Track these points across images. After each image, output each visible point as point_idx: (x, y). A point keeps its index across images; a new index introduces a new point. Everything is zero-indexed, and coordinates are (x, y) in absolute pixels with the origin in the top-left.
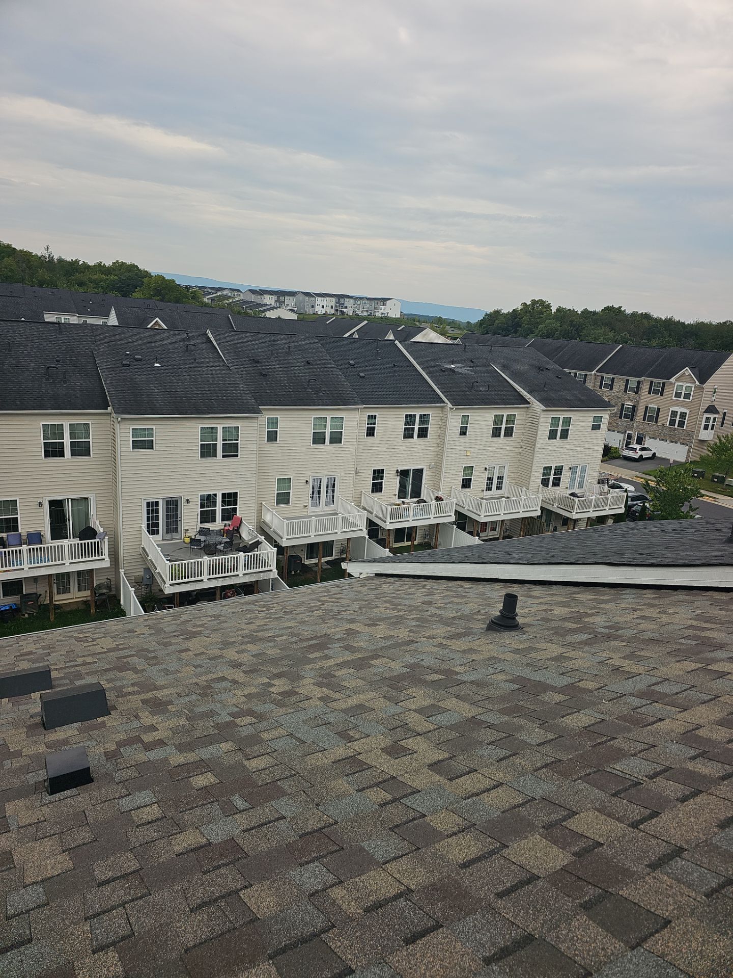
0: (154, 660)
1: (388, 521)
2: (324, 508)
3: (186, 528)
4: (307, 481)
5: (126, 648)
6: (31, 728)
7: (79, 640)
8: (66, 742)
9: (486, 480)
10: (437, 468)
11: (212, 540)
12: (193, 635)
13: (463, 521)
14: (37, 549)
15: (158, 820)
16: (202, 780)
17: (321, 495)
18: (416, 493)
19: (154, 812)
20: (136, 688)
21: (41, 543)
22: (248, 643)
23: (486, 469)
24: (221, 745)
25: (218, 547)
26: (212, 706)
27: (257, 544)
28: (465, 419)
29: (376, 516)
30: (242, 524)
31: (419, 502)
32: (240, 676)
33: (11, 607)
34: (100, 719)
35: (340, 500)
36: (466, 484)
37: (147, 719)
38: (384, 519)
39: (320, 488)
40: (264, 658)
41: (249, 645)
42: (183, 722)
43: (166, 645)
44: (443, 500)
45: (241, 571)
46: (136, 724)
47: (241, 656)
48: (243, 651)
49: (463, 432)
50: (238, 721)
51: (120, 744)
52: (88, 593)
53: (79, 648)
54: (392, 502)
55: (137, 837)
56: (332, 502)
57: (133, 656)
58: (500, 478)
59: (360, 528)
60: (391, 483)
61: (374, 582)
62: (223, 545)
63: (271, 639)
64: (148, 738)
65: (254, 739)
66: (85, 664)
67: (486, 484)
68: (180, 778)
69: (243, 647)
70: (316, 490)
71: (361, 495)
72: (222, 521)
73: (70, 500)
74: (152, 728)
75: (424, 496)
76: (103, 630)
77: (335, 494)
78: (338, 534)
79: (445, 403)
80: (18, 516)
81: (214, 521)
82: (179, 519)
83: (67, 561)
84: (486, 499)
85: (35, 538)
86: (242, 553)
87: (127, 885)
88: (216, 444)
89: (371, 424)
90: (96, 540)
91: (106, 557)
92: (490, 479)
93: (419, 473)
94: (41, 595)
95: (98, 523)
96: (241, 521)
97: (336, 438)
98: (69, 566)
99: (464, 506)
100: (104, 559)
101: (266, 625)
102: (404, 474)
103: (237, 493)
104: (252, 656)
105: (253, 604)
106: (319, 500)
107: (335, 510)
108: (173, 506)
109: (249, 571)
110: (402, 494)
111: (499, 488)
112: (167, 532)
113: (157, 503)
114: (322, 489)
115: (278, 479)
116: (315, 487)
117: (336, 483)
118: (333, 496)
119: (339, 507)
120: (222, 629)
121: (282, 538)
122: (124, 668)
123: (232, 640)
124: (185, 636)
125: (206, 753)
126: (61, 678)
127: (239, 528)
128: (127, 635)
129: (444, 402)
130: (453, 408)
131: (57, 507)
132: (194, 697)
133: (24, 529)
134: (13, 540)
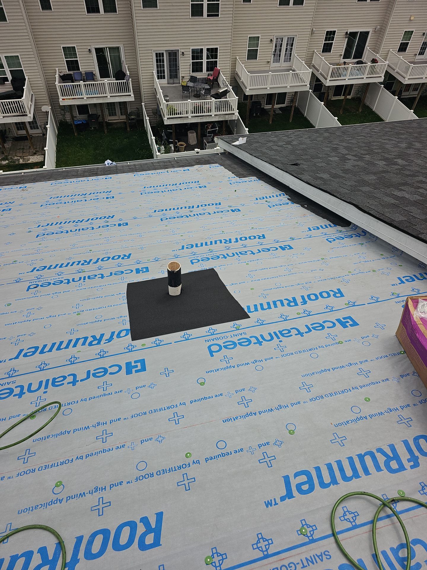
1: (329, 78)
2: (282, 63)
3: (183, 75)
4: (271, 40)
9: (422, 44)
10: (380, 32)
11: (198, 86)
13: (391, 82)
14: (92, 84)
17: (281, 53)
18: (359, 54)
21: (93, 80)
23: (424, 34)
25: (201, 92)
27: (225, 93)
29: (321, 74)
30: (220, 75)
31: (358, 63)
33: (82, 122)
35: (295, 58)
36: (403, 48)
38: (326, 76)
39: (281, 46)
44: (377, 62)
45: (213, 113)
52: (124, 117)
54: (338, 61)
56: (289, 59)
59: (305, 83)
60: (340, 44)
62: (205, 91)
67: (420, 48)
70: (278, 48)
71: (313, 54)
72: (207, 71)
73: (108, 48)
75: (364, 58)
77: (292, 52)
78: (289, 88)
80: (78, 59)
81: (201, 71)
82: (178, 68)
83: (109, 95)
85: (90, 76)
86: (214, 99)
88: (203, 4)
90: (125, 81)
91: (132, 93)
92: (425, 45)
94: (99, 116)
95: (127, 67)
96: (219, 73)
98: (111, 98)
99: (395, 68)
100: (130, 95)
102: (352, 35)
103: (217, 48)
106: (280, 57)
107: (291, 67)
108: (173, 55)
109: (218, 113)
110: (347, 55)
112: (171, 78)
113: (163, 54)
114: (282, 48)
115: (249, 37)
116: (278, 45)
117: (294, 42)
118: (291, 54)
119: (294, 66)
121: (246, 89)
127: (217, 78)
131: (100, 52)
133: (83, 68)
134: (77, 77)
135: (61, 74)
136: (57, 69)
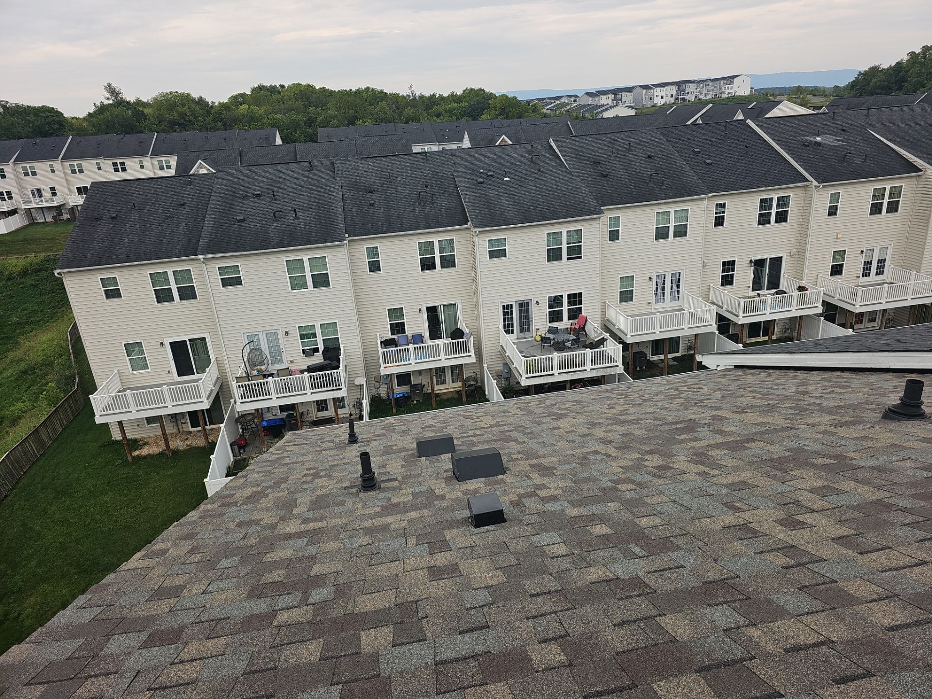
0: (531, 435)
1: (741, 314)
2: (669, 303)
3: (537, 328)
4: (650, 278)
5: (505, 425)
6: (447, 479)
7: (466, 417)
8: (476, 491)
9: (863, 264)
10: (800, 255)
11: (561, 337)
12: (560, 417)
13: (832, 312)
14: (420, 347)
15: (566, 555)
16: (599, 530)
17: (666, 291)
18: (774, 283)
19: (562, 549)
20: (522, 456)
21: (423, 342)
22: (613, 424)
23: (862, 252)
24: (609, 504)
25: (566, 344)
26: (593, 474)
27: (602, 341)
28: (835, 197)
29: (727, 310)
30: (588, 323)
31: (777, 293)
32: (613, 452)
33: (404, 395)
34: (499, 477)
35: (686, 295)
36: (837, 270)
37: (537, 479)
38: (737, 313)
39: (664, 284)
40: (632, 437)
41: (614, 426)
42: (569, 483)
43: (539, 423)
44: (807, 290)
45: (588, 366)
46: (529, 482)
47: (609, 434)
48: (610, 431)
49: (833, 212)
50: (620, 486)
51: (520, 496)
52: (460, 384)
53: (468, 423)
54: (746, 295)
55: (553, 566)
56: (677, 298)
57: (511, 431)
58: (882, 262)
59: (709, 323)
60: (744, 275)
61: (734, 374)
62: (570, 342)
63: (636, 422)
64: (543, 493)
65: (638, 502)
66: (475, 435)
67: (862, 269)
68: (578, 526)
69: (610, 428)
70: (660, 286)
71: (709, 289)
72: (569, 320)
73: (442, 306)
74: (544, 487)
75: (783, 286)
76: (483, 410)
77: (680, 290)
78: (684, 330)
79: (809, 181)
80: (405, 321)
81: (562, 320)
82: (530, 320)
83: (443, 357)
84: (863, 286)
85: (418, 338)
86: (589, 349)
87: (554, 600)
88: (561, 248)
89: (720, 213)
90: (464, 340)
91: (472, 353)
92: (868, 264)
93: (776, 263)
94: (424, 385)
95: (464, 325)
96: (586, 320)
97: (681, 232)
98: (445, 361)
99: (833, 295)
100: (470, 356)
101: (627, 410)
102: (759, 264)
103: (581, 293)
104: (620, 435)
105: (611, 392)
106: (664, 296)
107: (681, 306)
108: (524, 307)
109: (596, 366)
110: (757, 285)
111: (880, 272)
112: (521, 331)
113: (511, 305)
114: (666, 285)
116: (659, 284)
117: (681, 278)
118: (678, 292)
119: (685, 303)
120: (586, 412)
121: (626, 335)
122: (508, 439)
123: (598, 421)
124: (553, 417)
125: (597, 509)
126: (460, 445)
127: (584, 326)
128: (503, 414)
129: (807, 180)
130: (819, 186)
131: (432, 311)
132: (574, 465)
133: (409, 331)
134: (401, 341)
135: (383, 340)
136: (378, 334)
